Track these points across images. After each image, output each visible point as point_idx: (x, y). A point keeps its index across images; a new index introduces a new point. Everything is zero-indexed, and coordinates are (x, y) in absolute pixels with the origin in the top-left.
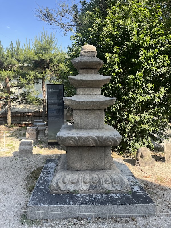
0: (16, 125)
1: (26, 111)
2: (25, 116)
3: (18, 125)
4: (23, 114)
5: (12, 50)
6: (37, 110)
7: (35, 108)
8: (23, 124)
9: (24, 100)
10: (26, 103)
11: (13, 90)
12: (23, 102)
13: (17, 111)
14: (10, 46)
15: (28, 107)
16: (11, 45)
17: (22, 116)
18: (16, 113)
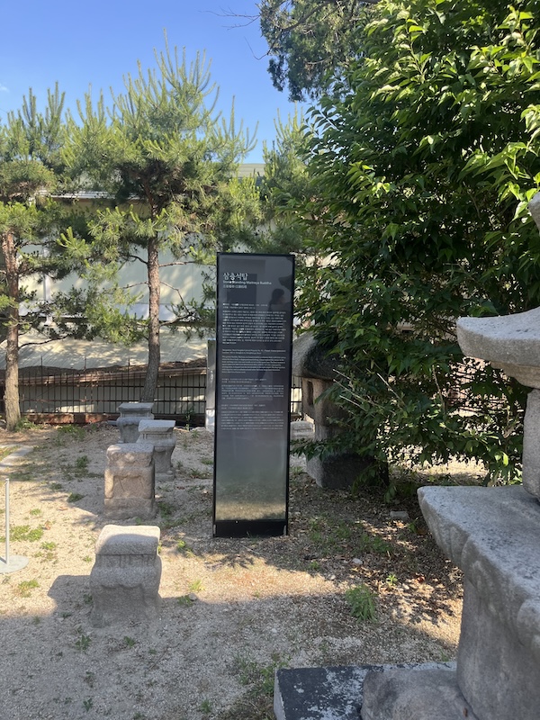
0: (39, 417)
1: (73, 364)
2: (73, 385)
3: (45, 418)
4: (65, 376)
5: (32, 124)
6: (115, 360)
7: (108, 353)
8: (64, 415)
9: (69, 325)
10: (77, 335)
11: (28, 283)
12: (66, 329)
13: (41, 367)
14: (25, 107)
15: (80, 351)
16: (28, 104)
17: (61, 385)
18: (39, 373)
